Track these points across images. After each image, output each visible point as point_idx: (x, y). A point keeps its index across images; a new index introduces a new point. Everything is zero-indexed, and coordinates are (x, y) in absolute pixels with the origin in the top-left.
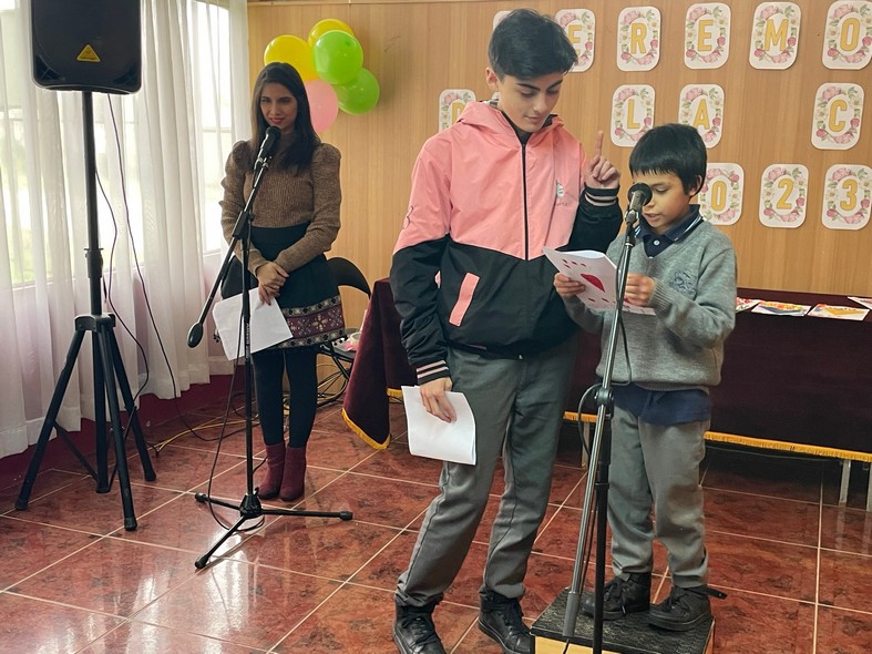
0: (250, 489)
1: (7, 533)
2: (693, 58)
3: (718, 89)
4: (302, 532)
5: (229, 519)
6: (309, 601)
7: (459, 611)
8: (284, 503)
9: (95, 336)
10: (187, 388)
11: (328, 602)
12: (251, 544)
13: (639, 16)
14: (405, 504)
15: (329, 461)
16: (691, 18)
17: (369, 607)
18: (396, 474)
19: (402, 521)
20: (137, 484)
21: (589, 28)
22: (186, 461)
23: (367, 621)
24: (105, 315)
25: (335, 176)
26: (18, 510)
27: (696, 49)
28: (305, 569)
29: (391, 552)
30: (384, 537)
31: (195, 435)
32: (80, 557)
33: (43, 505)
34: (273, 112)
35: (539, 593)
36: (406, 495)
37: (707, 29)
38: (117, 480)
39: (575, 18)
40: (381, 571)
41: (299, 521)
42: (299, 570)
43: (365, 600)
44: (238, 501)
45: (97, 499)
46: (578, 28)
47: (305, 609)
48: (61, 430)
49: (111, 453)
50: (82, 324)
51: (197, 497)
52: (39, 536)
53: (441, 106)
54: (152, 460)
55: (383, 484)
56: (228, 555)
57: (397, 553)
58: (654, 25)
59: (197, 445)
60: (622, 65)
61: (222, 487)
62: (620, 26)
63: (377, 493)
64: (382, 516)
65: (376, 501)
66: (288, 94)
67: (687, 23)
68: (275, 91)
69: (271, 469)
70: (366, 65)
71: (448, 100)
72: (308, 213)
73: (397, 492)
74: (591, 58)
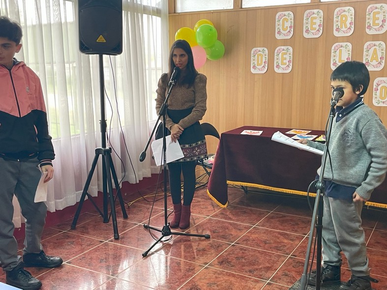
0: (166, 223)
1: (67, 239)
2: (370, 29)
3: (383, 43)
4: (189, 243)
5: (157, 236)
6: (190, 273)
7: (257, 281)
8: (181, 230)
9: (103, 156)
10: (142, 179)
11: (198, 274)
12: (166, 247)
13: (344, 11)
14: (234, 232)
15: (201, 212)
16: (369, 11)
17: (216, 277)
18: (230, 219)
19: (232, 240)
20: (120, 220)
21: (320, 18)
22: (141, 211)
23: (215, 284)
24: (107, 148)
25: (204, 87)
26: (72, 229)
27: (371, 25)
28: (189, 259)
29: (227, 253)
30: (224, 246)
31: (145, 199)
32: (96, 250)
33: (81, 227)
34: (178, 60)
35: (294, 275)
36: (234, 228)
37: (377, 16)
38: (111, 218)
39: (314, 13)
40: (222, 262)
41: (187, 238)
42: (186, 259)
43: (215, 274)
44: (161, 228)
45: (103, 225)
46: (315, 18)
47: (188, 277)
48: (89, 196)
49: (109, 207)
50: (98, 152)
51: (144, 226)
52: (80, 240)
53: (252, 55)
54: (126, 209)
55: (225, 223)
56: (156, 251)
57: (229, 254)
58: (351, 15)
59: (145, 204)
60: (336, 34)
61: (155, 222)
62: (335, 16)
63: (222, 227)
64: (224, 237)
65: (221, 231)
66: (184, 53)
67: (367, 13)
68: (179, 52)
69: (176, 215)
70: (219, 39)
71: (255, 53)
72: (193, 104)
73: (231, 227)
74: (321, 31)
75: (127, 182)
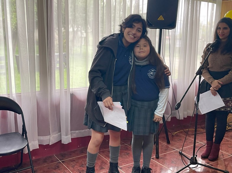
0: (194, 155)
1: (126, 150)
5: (187, 162)
10: (186, 117)
15: (227, 150)
22: (181, 140)
51: (179, 152)
61: (188, 150)
66: (227, 26)
75: (176, 117)
